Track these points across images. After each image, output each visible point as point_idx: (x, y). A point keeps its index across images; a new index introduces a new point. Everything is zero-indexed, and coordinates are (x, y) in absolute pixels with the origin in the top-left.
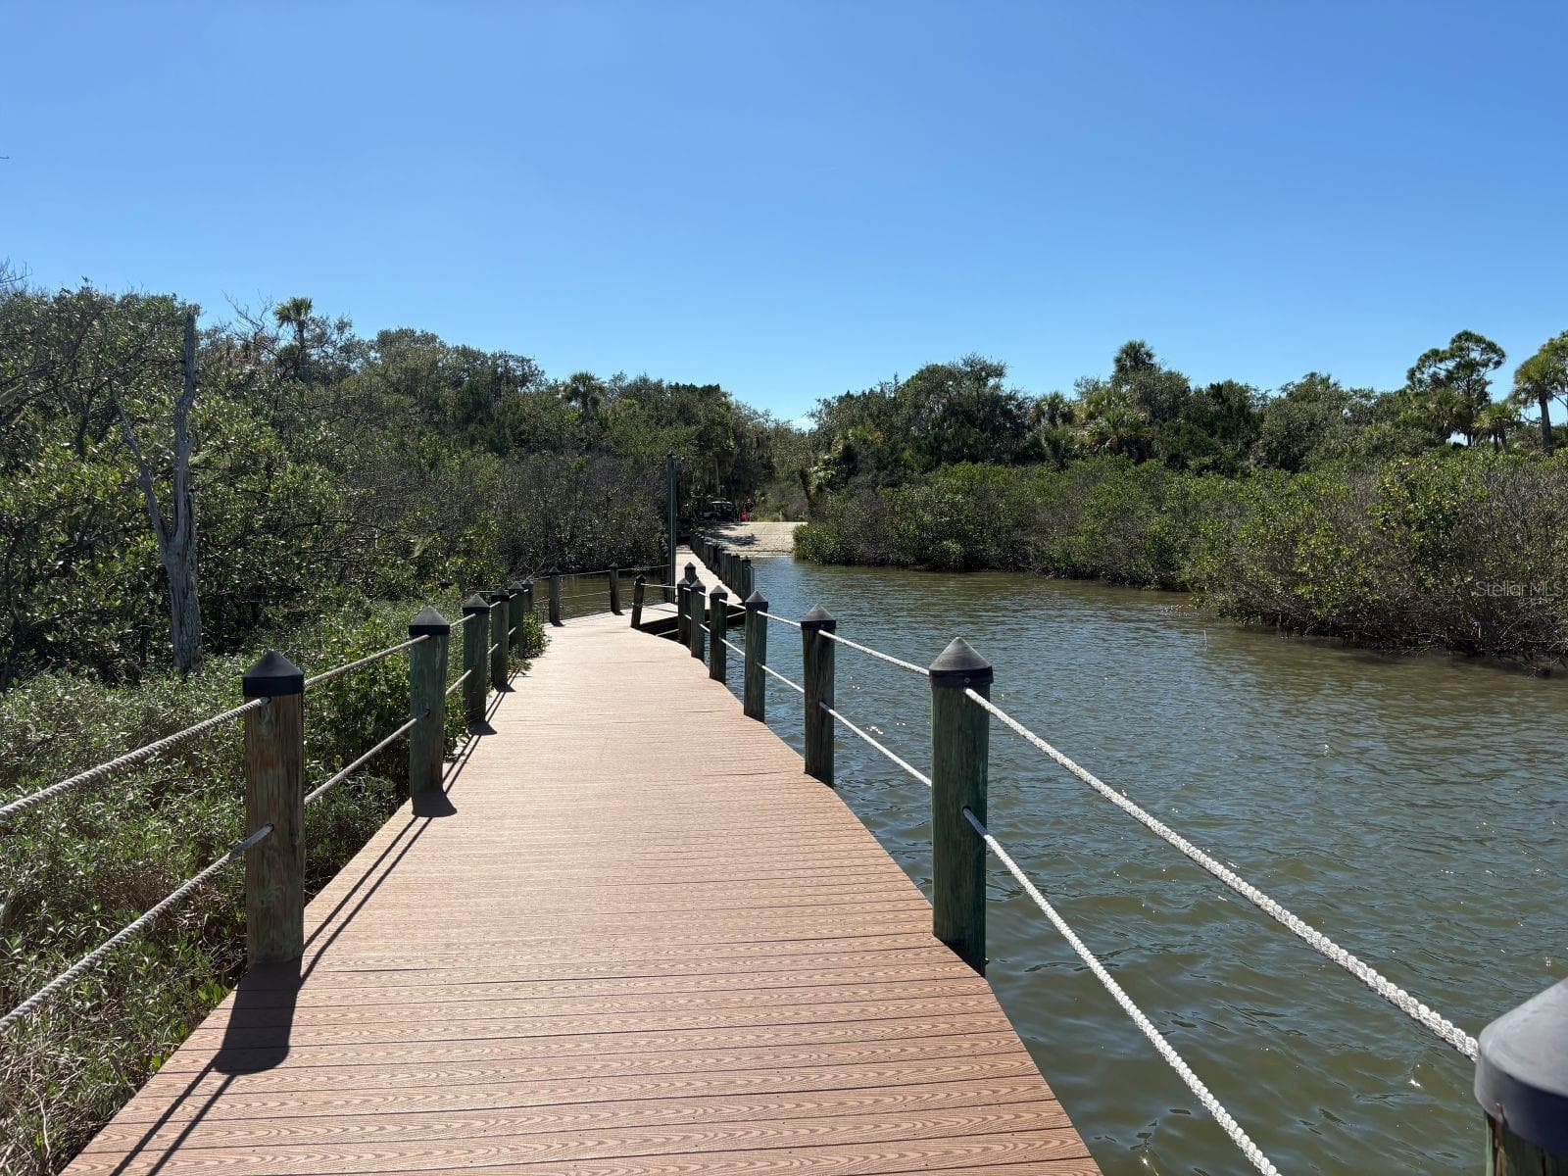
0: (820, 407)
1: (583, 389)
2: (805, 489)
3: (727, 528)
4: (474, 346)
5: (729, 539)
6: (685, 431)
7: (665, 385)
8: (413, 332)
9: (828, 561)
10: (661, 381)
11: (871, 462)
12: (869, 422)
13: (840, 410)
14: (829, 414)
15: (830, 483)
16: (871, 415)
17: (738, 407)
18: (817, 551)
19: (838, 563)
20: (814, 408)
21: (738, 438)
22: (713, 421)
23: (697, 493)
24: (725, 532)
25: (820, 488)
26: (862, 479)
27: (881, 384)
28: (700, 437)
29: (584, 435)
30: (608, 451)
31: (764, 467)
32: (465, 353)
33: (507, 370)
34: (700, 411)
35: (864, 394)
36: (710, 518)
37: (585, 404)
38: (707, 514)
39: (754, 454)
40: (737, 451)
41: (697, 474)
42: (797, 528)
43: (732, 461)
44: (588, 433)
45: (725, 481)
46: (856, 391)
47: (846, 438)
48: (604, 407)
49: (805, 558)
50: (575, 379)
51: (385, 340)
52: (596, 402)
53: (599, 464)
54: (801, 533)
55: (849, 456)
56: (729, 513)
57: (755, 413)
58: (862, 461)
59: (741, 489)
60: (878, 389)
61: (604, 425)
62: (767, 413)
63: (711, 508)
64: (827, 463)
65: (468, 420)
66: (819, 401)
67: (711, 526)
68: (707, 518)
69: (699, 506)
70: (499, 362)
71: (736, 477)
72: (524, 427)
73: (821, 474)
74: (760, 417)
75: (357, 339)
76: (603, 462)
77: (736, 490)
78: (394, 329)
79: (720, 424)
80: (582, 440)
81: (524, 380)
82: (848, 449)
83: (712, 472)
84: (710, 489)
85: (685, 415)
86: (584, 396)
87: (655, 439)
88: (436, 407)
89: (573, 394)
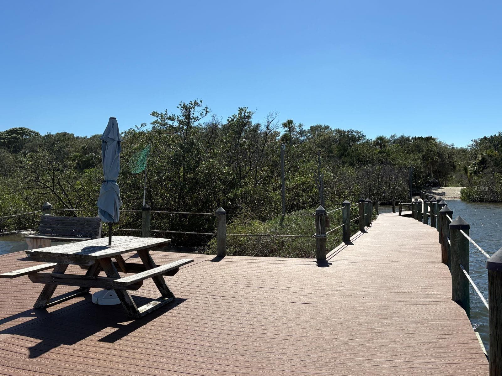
0: (472, 143)
1: (381, 142)
2: (466, 174)
3: (435, 190)
4: (342, 129)
5: (435, 194)
6: (417, 155)
7: (411, 138)
8: (321, 126)
9: (474, 201)
10: (409, 137)
11: (492, 164)
12: (493, 148)
13: (480, 144)
14: (476, 146)
15: (475, 172)
16: (494, 145)
17: (440, 143)
18: (469, 198)
19: (478, 201)
20: (470, 143)
21: (440, 155)
22: (429, 150)
23: (423, 177)
24: (434, 191)
25: (471, 173)
26: (490, 170)
27: (499, 133)
28: (424, 156)
29: (381, 158)
30: (390, 163)
31: (451, 166)
32: (338, 131)
33: (353, 135)
34: (424, 148)
35: (491, 137)
36: (428, 186)
37: (381, 147)
38: (427, 185)
39: (447, 161)
40: (439, 160)
41: (423, 170)
42: (462, 189)
43: (438, 164)
44: (382, 157)
45: (435, 172)
46: (488, 136)
47: (483, 155)
48: (389, 148)
49: (464, 200)
50: (378, 139)
51: (313, 129)
52: (385, 146)
53: (386, 168)
54: (463, 191)
55: (483, 162)
56: (436, 184)
57: (447, 145)
58: (488, 163)
59: (442, 175)
60: (497, 135)
61: (388, 155)
62: (452, 145)
63: (428, 182)
64: (474, 164)
65: (342, 155)
66: (472, 140)
67: (428, 189)
68: (427, 186)
69: (424, 182)
70: (349, 133)
71: (439, 170)
72: (360, 156)
73: (472, 169)
74: (449, 146)
75: (303, 130)
76: (387, 168)
77: (439, 175)
78: (315, 125)
79: (432, 151)
80: (380, 160)
81: (359, 139)
82: (483, 159)
83: (429, 169)
84: (429, 175)
85: (418, 149)
86: (381, 144)
87: (406, 159)
88: (331, 151)
89: (376, 143)
